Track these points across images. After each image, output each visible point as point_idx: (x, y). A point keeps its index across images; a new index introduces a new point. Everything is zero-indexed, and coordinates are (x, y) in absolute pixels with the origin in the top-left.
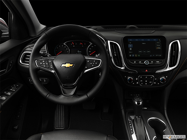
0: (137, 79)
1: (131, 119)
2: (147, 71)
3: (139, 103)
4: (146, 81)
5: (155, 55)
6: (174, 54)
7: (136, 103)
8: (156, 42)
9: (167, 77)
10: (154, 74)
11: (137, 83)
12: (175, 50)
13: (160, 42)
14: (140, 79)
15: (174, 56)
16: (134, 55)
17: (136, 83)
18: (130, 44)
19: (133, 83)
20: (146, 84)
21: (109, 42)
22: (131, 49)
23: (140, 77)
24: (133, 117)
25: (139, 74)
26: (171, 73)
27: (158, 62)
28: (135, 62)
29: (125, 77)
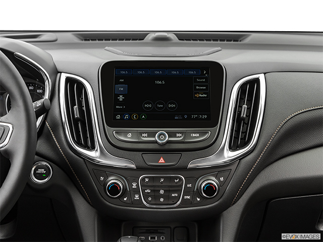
2: (162, 161)
4: (162, 192)
5: (189, 116)
6: (244, 114)
8: (196, 79)
9: (222, 179)
10: (183, 169)
11: (137, 197)
13: (206, 78)
14: (144, 186)
16: (130, 115)
17: (131, 197)
18: (122, 83)
19: (123, 196)
20: (162, 200)
21: (64, 76)
22: (121, 98)
23: (143, 179)
25: (141, 169)
26: (233, 167)
27: (196, 137)
28: (130, 135)
29: (102, 178)
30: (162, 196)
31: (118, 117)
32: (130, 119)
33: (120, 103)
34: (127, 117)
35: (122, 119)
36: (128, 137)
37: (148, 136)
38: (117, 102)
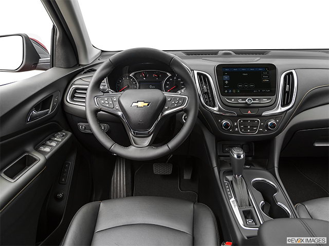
0: (236, 124)
1: (227, 180)
2: (249, 112)
3: (239, 156)
4: (249, 127)
5: (261, 91)
6: (287, 89)
7: (235, 156)
8: (262, 72)
9: (277, 121)
10: (260, 116)
11: (237, 129)
12: (289, 84)
13: (268, 72)
14: (240, 125)
15: (288, 92)
16: (232, 90)
17: (234, 129)
18: (226, 75)
19: (230, 129)
20: (249, 131)
21: (196, 72)
22: (227, 82)
23: (240, 121)
24: (230, 178)
25: (239, 116)
26: (283, 115)
27: (265, 101)
28: (233, 100)
29: (220, 121)
30: (249, 129)
31: (226, 91)
32: (232, 92)
33: (226, 85)
34: (230, 91)
35: (228, 92)
36: (232, 101)
37: (242, 100)
38: (225, 84)
